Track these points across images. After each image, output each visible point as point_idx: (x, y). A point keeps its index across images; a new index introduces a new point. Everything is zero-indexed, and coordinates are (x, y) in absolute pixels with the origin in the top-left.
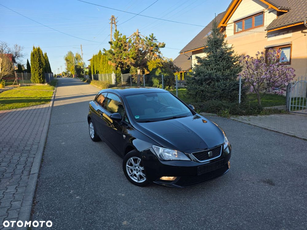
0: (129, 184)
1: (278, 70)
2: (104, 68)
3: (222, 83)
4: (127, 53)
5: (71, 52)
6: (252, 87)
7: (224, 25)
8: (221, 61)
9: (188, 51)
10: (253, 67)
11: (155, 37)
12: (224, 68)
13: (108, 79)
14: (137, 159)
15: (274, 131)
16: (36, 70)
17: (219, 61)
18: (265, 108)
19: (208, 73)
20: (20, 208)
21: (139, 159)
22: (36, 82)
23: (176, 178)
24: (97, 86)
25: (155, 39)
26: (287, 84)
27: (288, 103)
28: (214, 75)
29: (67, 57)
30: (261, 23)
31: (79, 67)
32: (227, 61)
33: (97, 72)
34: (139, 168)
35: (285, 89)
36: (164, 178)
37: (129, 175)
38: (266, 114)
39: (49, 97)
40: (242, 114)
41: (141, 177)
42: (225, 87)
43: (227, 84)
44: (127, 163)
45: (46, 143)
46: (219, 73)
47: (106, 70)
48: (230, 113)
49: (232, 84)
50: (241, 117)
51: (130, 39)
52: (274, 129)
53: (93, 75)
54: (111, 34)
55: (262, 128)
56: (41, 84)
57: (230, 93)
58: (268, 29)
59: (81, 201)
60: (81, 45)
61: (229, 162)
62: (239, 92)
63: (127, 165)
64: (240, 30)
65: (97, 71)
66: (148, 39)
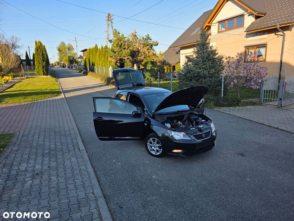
0: (150, 156)
1: (254, 70)
2: (101, 62)
3: (208, 80)
4: (126, 52)
5: (63, 42)
6: (232, 83)
7: (210, 25)
8: (208, 62)
9: (176, 47)
10: (233, 66)
11: (150, 37)
12: (210, 67)
13: (105, 72)
14: (155, 139)
15: (249, 120)
16: (40, 63)
17: (206, 62)
18: (243, 100)
19: (197, 72)
20: (86, 170)
21: (156, 139)
22: (40, 74)
23: (182, 151)
24: (95, 78)
25: (151, 39)
26: (260, 81)
27: (261, 96)
28: (202, 73)
29: (59, 47)
30: (242, 25)
31: (72, 58)
32: (212, 61)
33: (93, 65)
34: (156, 145)
35: (259, 84)
36: (175, 151)
37: (149, 150)
38: (243, 106)
39: (58, 89)
40: (224, 106)
41: (158, 151)
42: (211, 83)
43: (212, 81)
44: (148, 142)
46: (206, 71)
47: (103, 64)
48: (214, 105)
49: (216, 81)
50: (223, 108)
51: (129, 38)
52: (248, 118)
53: (89, 67)
54: (108, 30)
55: (239, 117)
56: (45, 76)
57: (214, 88)
58: (247, 31)
59: (122, 165)
60: (76, 37)
61: (215, 142)
62: (222, 87)
63: (148, 143)
64: (223, 29)
65: (93, 63)
66: (144, 39)
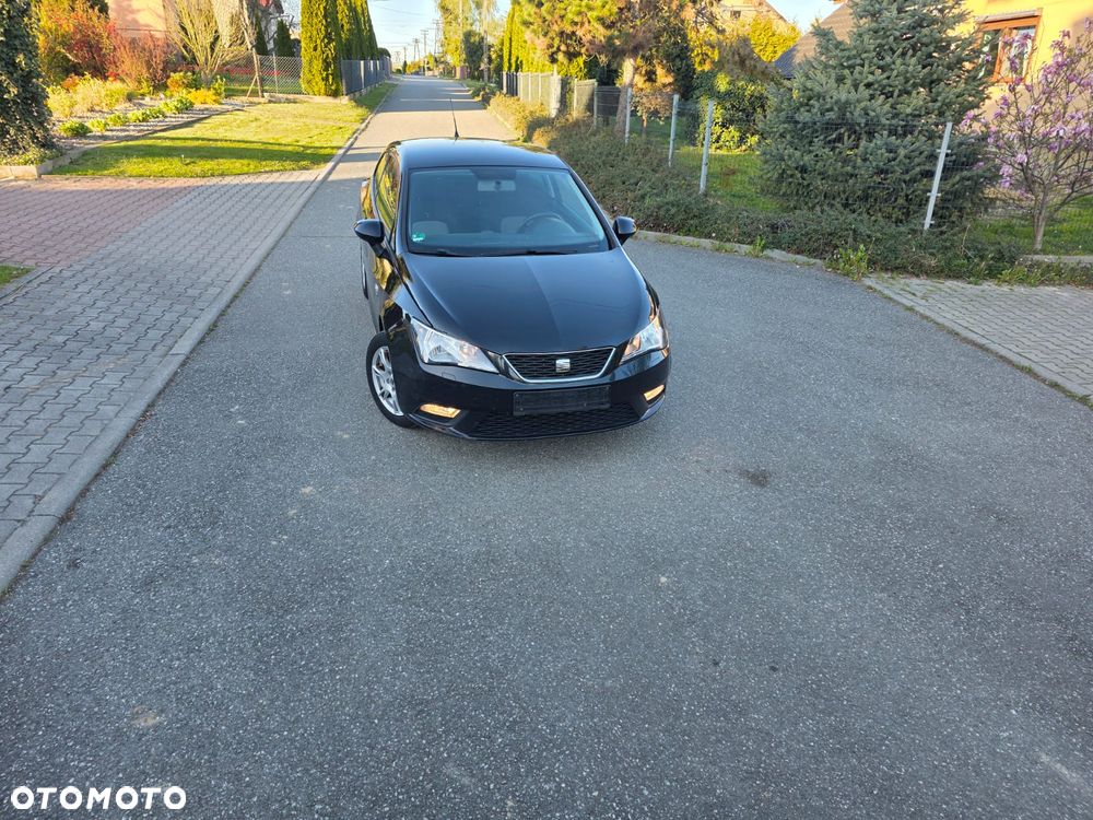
6: (1007, 169)
8: (902, 56)
13: (542, 96)
16: (315, 49)
20: (111, 420)
22: (316, 89)
28: (860, 111)
31: (478, 38)
33: (519, 66)
36: (431, 409)
37: (379, 392)
38: (1021, 281)
39: (333, 148)
40: (918, 270)
42: (891, 159)
43: (901, 150)
44: (374, 360)
45: (246, 284)
48: (872, 262)
50: (913, 280)
53: (507, 74)
56: (330, 100)
59: (243, 430)
63: (374, 367)
65: (517, 58)
